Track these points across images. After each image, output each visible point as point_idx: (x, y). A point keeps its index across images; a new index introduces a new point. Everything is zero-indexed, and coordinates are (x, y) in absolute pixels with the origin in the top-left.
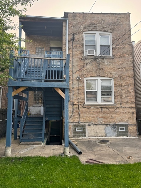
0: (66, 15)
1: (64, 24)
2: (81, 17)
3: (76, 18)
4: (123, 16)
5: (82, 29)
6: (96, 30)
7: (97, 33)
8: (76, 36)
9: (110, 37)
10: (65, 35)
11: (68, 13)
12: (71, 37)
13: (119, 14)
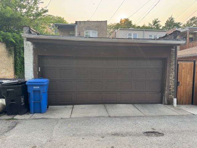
0: (76, 22)
1: (75, 27)
2: (83, 23)
3: (81, 24)
4: (104, 22)
5: (84, 29)
6: (90, 30)
7: (91, 31)
8: (81, 33)
9: (97, 33)
10: (76, 33)
11: (77, 21)
12: (79, 33)
13: (102, 21)
